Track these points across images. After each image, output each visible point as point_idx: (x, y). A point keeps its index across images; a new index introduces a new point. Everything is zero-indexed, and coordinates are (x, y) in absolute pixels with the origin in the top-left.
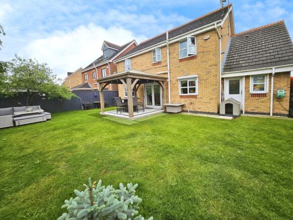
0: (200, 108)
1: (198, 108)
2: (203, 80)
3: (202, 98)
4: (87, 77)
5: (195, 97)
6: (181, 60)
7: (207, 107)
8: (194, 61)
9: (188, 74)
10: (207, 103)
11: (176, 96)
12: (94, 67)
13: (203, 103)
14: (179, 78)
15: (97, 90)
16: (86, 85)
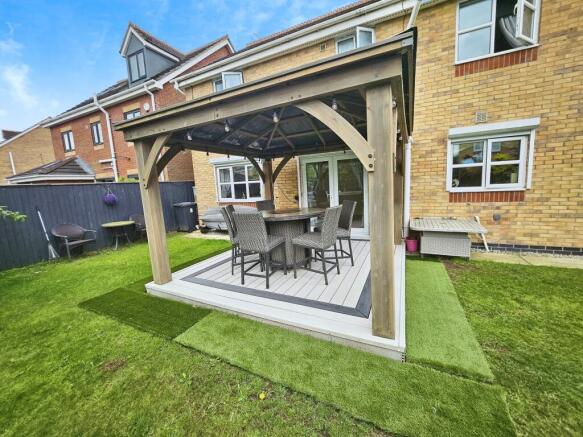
0: (531, 235)
1: (525, 235)
2: (558, 136)
3: (548, 199)
4: (70, 141)
5: (518, 196)
6: (463, 69)
7: (568, 232)
8: (522, 68)
9: (492, 119)
10: (566, 216)
11: (434, 193)
12: (97, 105)
13: (551, 216)
14: (452, 132)
15: (112, 179)
16: (71, 166)
